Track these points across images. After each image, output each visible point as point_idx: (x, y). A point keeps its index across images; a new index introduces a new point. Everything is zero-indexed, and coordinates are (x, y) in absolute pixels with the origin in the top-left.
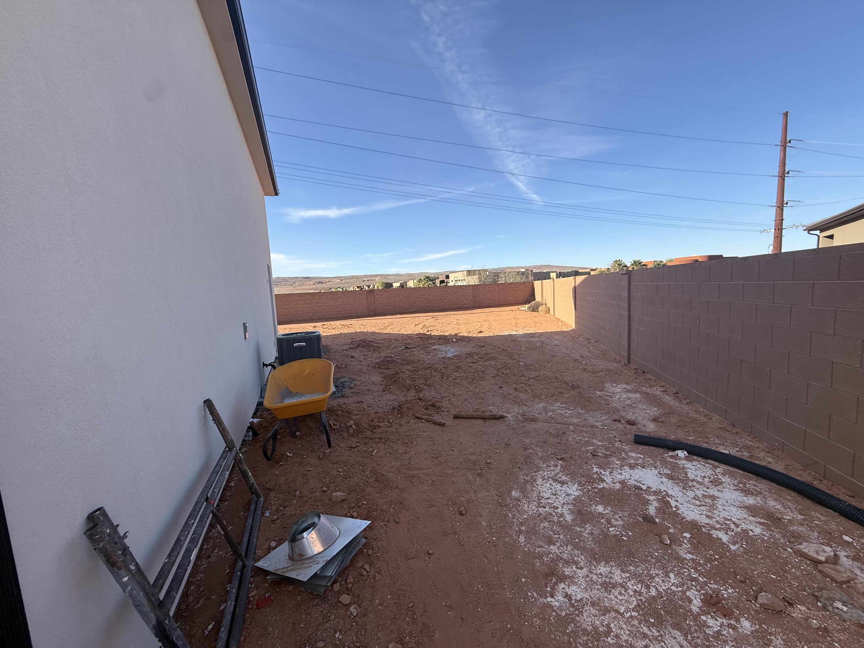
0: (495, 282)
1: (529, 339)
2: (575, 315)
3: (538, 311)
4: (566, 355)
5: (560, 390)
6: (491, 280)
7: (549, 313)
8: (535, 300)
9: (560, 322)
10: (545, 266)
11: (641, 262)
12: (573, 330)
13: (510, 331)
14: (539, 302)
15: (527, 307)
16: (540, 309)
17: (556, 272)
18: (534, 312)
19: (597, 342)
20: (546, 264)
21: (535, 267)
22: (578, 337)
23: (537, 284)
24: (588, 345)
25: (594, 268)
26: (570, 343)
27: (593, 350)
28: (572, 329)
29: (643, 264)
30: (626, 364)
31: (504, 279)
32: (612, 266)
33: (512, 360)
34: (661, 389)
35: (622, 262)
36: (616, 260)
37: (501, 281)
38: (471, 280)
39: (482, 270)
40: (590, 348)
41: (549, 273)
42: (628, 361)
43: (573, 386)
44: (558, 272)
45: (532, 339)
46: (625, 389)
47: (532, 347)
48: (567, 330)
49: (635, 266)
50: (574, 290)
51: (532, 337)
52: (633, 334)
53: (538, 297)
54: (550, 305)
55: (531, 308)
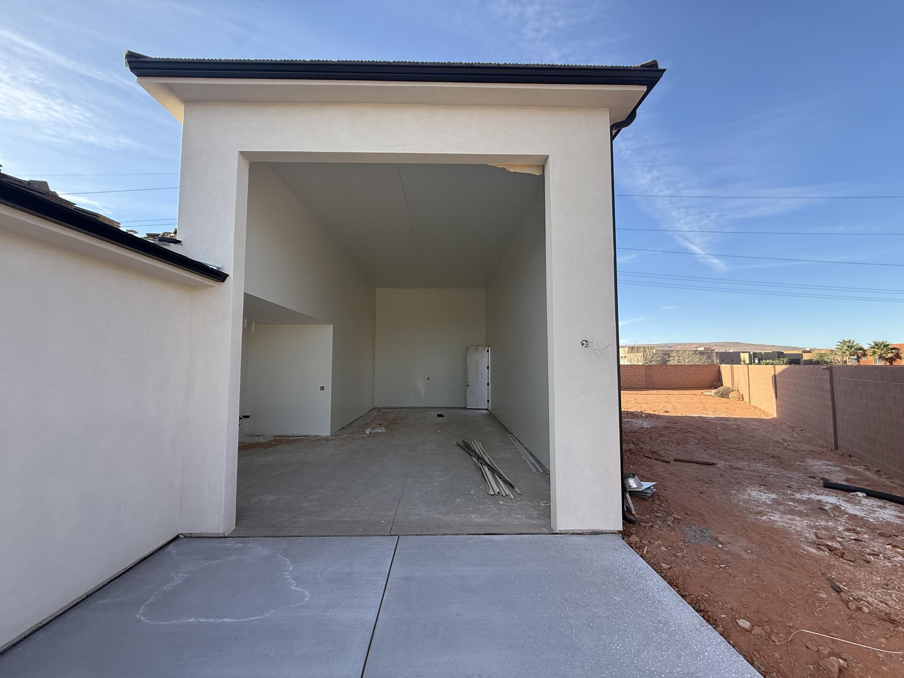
0: (664, 362)
1: (723, 422)
2: (776, 403)
3: (728, 398)
4: (766, 437)
5: (761, 458)
6: (659, 359)
7: (743, 400)
8: (722, 385)
9: (758, 411)
10: (732, 343)
11: (888, 345)
12: (775, 418)
13: (700, 414)
14: (729, 388)
15: (713, 393)
16: (731, 395)
17: (749, 352)
18: (723, 398)
19: (802, 430)
20: (733, 341)
21: (716, 344)
22: (780, 425)
23: (725, 368)
24: (792, 432)
25: (808, 349)
26: (771, 429)
27: (797, 436)
28: (773, 417)
29: (891, 347)
30: (833, 449)
31: (677, 359)
32: (837, 348)
33: (710, 435)
34: (864, 468)
35: (855, 344)
36: (844, 341)
37: (673, 362)
38: (634, 357)
39: (648, 347)
40: (793, 435)
41: (738, 354)
42: (835, 447)
43: (773, 456)
44: (752, 353)
45: (726, 422)
46: (827, 464)
47: (729, 428)
48: (766, 418)
49: (878, 349)
50: (774, 378)
51: (727, 420)
52: (839, 423)
53: (727, 382)
54: (744, 390)
55: (720, 394)
